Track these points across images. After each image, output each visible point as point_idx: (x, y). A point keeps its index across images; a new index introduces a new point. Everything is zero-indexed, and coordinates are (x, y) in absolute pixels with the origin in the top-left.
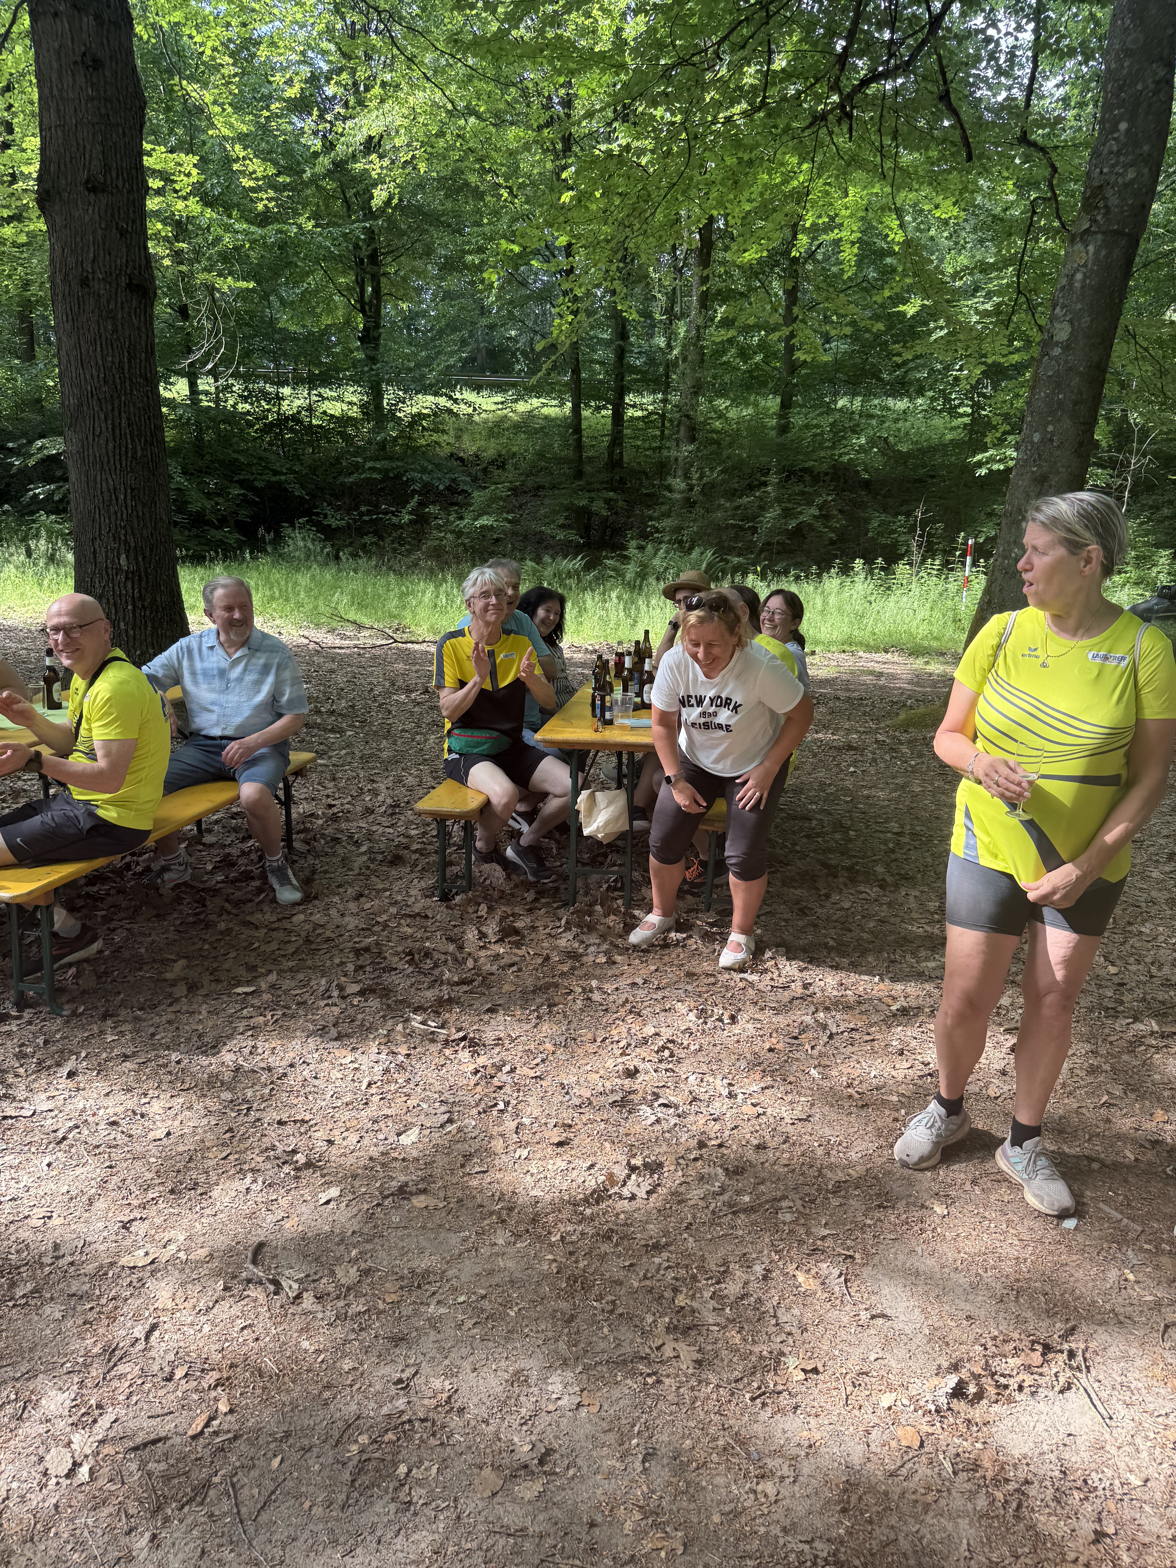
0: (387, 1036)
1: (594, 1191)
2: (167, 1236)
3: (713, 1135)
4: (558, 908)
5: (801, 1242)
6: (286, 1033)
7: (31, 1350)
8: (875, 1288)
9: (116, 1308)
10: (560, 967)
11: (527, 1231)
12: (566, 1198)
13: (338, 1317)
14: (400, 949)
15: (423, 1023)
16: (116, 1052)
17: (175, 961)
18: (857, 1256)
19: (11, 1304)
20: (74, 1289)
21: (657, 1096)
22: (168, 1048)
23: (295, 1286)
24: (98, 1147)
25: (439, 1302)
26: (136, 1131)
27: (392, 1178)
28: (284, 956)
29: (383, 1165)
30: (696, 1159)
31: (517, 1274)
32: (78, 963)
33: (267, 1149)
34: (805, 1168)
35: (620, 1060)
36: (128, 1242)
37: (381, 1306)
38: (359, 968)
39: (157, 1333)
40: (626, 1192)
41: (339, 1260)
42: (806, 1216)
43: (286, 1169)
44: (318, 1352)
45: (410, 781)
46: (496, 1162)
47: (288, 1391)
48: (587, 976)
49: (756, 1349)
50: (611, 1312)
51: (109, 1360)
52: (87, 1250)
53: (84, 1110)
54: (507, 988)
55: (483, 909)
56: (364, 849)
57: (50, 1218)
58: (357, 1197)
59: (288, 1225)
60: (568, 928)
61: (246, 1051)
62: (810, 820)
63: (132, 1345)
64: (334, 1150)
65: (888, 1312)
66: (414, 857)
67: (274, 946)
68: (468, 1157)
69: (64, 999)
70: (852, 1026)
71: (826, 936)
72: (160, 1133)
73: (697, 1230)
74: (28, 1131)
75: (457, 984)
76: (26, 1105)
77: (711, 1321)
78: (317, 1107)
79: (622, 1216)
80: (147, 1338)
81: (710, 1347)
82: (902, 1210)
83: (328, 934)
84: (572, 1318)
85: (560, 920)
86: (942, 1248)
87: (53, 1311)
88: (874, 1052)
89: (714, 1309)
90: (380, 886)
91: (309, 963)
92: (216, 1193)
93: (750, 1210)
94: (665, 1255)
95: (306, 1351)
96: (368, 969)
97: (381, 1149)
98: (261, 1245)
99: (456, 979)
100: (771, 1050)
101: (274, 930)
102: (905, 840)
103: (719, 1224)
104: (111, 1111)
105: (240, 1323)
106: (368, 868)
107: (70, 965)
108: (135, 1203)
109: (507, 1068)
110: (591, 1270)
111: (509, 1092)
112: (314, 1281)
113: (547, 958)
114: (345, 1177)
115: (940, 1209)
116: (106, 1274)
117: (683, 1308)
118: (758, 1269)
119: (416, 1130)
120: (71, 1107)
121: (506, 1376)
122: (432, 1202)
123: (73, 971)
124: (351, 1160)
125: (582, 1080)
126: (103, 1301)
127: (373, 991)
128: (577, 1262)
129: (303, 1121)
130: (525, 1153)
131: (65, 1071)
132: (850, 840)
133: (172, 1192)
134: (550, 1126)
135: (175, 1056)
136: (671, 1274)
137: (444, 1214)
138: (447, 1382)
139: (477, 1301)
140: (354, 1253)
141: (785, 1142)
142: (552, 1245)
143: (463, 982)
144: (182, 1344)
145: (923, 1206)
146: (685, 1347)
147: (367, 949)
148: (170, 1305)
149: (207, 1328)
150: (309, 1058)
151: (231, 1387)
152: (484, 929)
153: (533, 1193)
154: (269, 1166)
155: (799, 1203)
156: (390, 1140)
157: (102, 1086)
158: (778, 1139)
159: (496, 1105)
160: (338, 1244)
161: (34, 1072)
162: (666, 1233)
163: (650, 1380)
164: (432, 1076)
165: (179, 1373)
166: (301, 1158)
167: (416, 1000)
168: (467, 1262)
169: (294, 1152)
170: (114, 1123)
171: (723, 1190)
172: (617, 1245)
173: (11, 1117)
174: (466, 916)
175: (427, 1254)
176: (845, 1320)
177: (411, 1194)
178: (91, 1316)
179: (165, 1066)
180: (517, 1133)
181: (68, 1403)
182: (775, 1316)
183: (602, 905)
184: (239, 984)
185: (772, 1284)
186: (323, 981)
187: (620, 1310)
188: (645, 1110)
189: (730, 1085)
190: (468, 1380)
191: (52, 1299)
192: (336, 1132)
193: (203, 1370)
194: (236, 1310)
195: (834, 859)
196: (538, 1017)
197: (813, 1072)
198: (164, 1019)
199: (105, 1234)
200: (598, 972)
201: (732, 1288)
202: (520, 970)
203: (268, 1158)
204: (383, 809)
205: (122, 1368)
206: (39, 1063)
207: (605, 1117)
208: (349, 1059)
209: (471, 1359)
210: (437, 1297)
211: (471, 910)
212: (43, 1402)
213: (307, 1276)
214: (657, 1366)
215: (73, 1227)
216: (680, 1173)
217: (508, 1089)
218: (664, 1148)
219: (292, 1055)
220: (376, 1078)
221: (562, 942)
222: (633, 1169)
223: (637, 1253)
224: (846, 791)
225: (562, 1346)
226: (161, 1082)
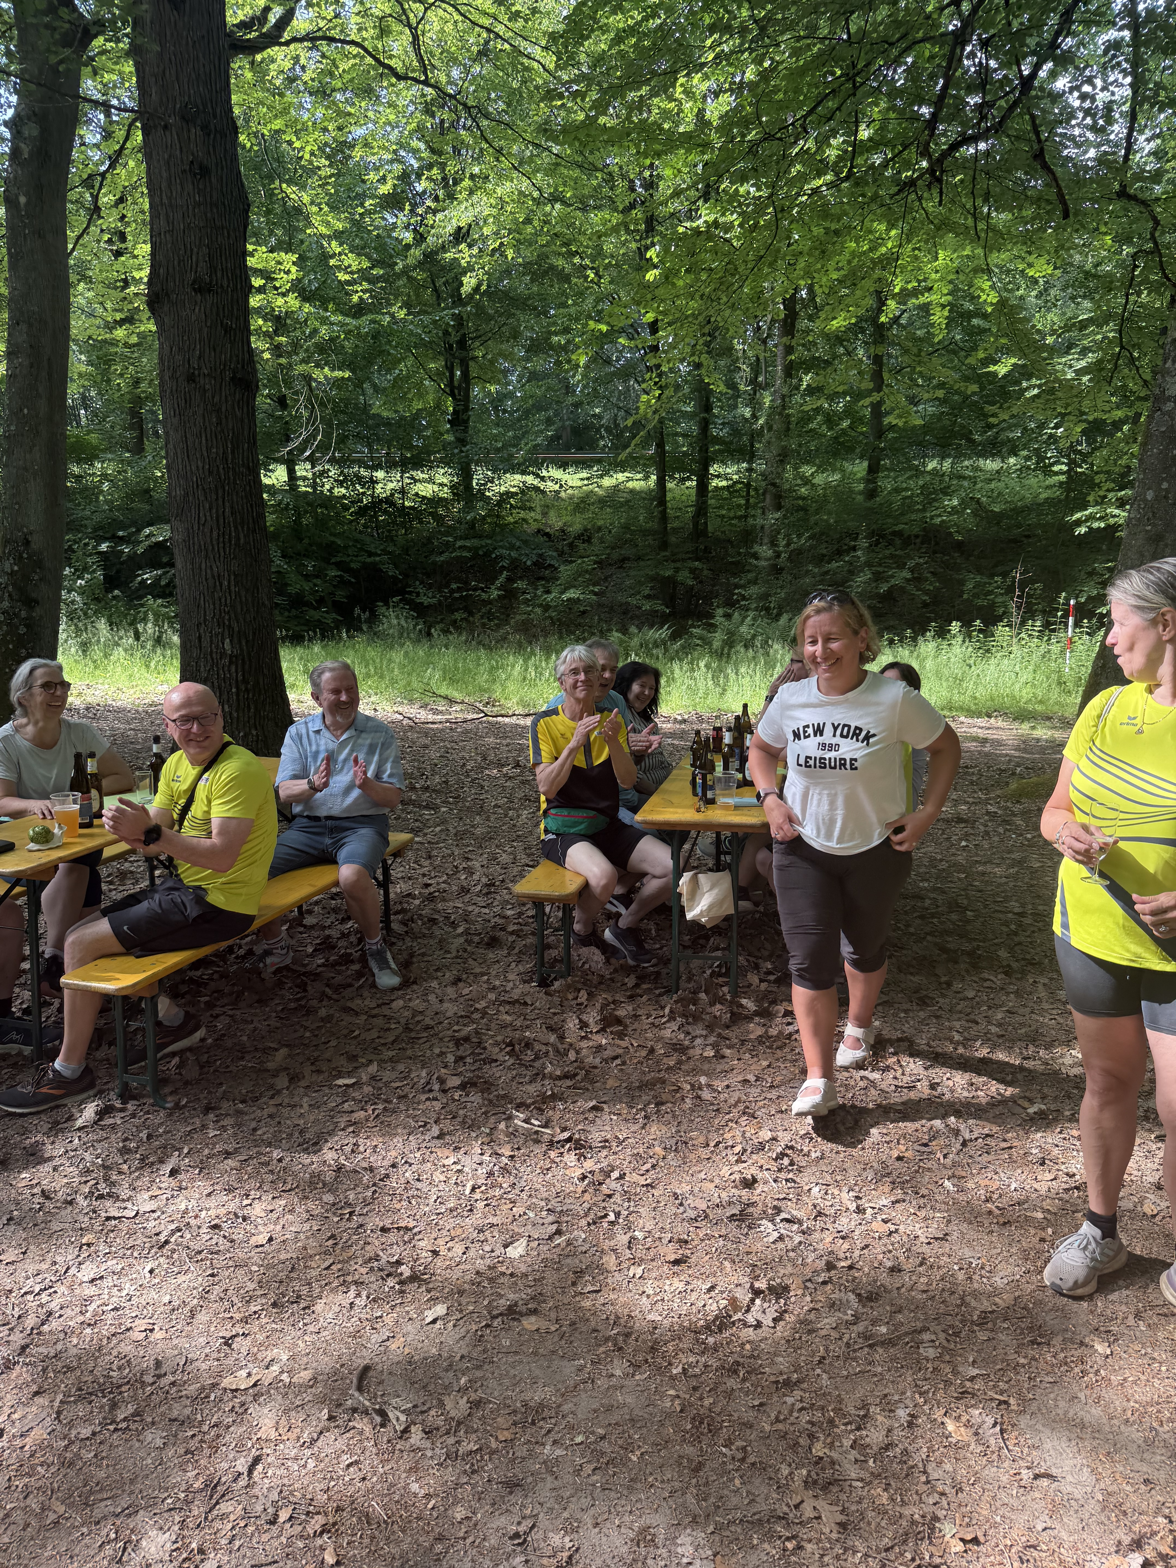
0: (490, 1134)
1: (717, 1317)
2: (269, 1355)
3: (842, 1255)
4: (660, 995)
5: (948, 1383)
6: (388, 1130)
7: (132, 1482)
8: (1035, 1441)
9: (218, 1436)
10: (665, 1060)
11: (646, 1361)
12: (686, 1324)
13: (448, 1456)
14: (499, 1038)
15: (526, 1121)
16: (218, 1148)
17: (276, 1050)
18: (1012, 1401)
19: (112, 1427)
20: (175, 1414)
21: (778, 1210)
22: (270, 1145)
23: (403, 1418)
24: (200, 1252)
25: (555, 1442)
26: (239, 1235)
27: (501, 1296)
28: (384, 1044)
29: (491, 1280)
30: (824, 1283)
31: (637, 1412)
32: (181, 1053)
33: (371, 1259)
34: (946, 1294)
35: (736, 1168)
36: (230, 1361)
37: (494, 1445)
38: (460, 1059)
39: (260, 1467)
40: (751, 1319)
41: (447, 1388)
42: (952, 1352)
43: (391, 1282)
44: (428, 1496)
45: (504, 858)
46: (609, 1281)
47: (398, 1542)
48: (696, 1072)
49: (907, 1512)
50: (743, 1460)
51: (211, 1497)
52: (189, 1368)
53: (186, 1211)
54: (611, 1083)
55: (583, 996)
56: (460, 930)
57: (152, 1330)
58: (465, 1317)
59: (393, 1347)
60: (672, 1018)
61: (348, 1149)
62: (922, 899)
63: (235, 1480)
64: (439, 1262)
65: (1054, 1471)
66: (511, 938)
67: (374, 1034)
68: (579, 1273)
69: (167, 1090)
70: (986, 1131)
71: (951, 1029)
72: (262, 1239)
73: (830, 1364)
74: (131, 1234)
75: (560, 1078)
76: (129, 1205)
77: (853, 1475)
78: (421, 1213)
79: (748, 1347)
80: (250, 1472)
81: (854, 1508)
82: (1058, 1348)
83: (428, 1021)
84: (700, 1466)
85: (663, 1008)
86: (1108, 1394)
87: (154, 1437)
88: (1011, 1160)
89: (856, 1461)
90: (478, 970)
91: (409, 1053)
92: (319, 1307)
93: (888, 1343)
94: (797, 1393)
95: (415, 1495)
96: (469, 1060)
97: (488, 1262)
98: (367, 1369)
99: (558, 1073)
100: (899, 1158)
101: (374, 1017)
102: (1028, 921)
103: (854, 1359)
104: (212, 1213)
105: (346, 1459)
106: (465, 950)
107: (173, 1054)
108: (237, 1316)
109: (615, 1174)
110: (717, 1409)
111: (619, 1201)
112: (422, 1412)
113: (652, 1051)
114: (451, 1293)
115: (1101, 1348)
116: (207, 1397)
117: (821, 1458)
118: (902, 1414)
119: (523, 1242)
120: (173, 1207)
121: (632, 1535)
122: (543, 1324)
123: (176, 1061)
124: (457, 1273)
125: (696, 1190)
126: (205, 1428)
127: (474, 1085)
128: (701, 1399)
129: (407, 1229)
130: (639, 1271)
131: (167, 1168)
132: (968, 921)
133: (275, 1305)
134: (665, 1241)
135: (276, 1154)
136: (805, 1417)
137: (556, 1339)
138: (567, 1539)
139: (595, 1442)
140: (463, 1381)
141: (921, 1264)
142: (673, 1378)
143: (566, 1076)
144: (286, 1481)
145: (1082, 1344)
146: (827, 1507)
147: (467, 1039)
148: (273, 1435)
149: (311, 1464)
150: (411, 1158)
151: (338, 1534)
152: (584, 1017)
153: (651, 1317)
154: (373, 1279)
155: (942, 1336)
156: (497, 1253)
157: (203, 1185)
158: (915, 1261)
159: (606, 1216)
160: (447, 1371)
161: (137, 1169)
162: (797, 1369)
163: (790, 1545)
164: (538, 1181)
165: (284, 1515)
166: (406, 1271)
167: (518, 1096)
168: (583, 1395)
169: (399, 1263)
170: (216, 1227)
171: (857, 1319)
172: (744, 1380)
173: (115, 1218)
174: (565, 1003)
175: (540, 1384)
176: (1005, 1479)
177: (522, 1314)
178: (193, 1444)
179: (267, 1164)
180: (629, 1248)
181: (169, 1546)
182: (925, 1472)
183: (706, 992)
184: (340, 1076)
185: (919, 1432)
186: (424, 1073)
187: (752, 1459)
188: (766, 1225)
189: (858, 1198)
190: (590, 1536)
191: (153, 1423)
192: (441, 1242)
193: (308, 1513)
194: (341, 1444)
195: (952, 943)
196: (646, 1117)
197: (947, 1184)
198: (266, 1112)
199: (207, 1350)
200: (706, 1067)
201: (874, 1436)
202: (624, 1063)
203: (372, 1269)
204: (478, 888)
205: (225, 1507)
206: (142, 1160)
207: (723, 1232)
208: (451, 1160)
209: (592, 1512)
210: (553, 1436)
211: (570, 997)
212: (144, 1543)
213: (415, 1406)
214: (797, 1528)
215: (175, 1342)
216: (808, 1299)
217: (617, 1198)
218: (789, 1269)
219: (394, 1153)
220: (480, 1182)
221: (667, 1033)
222: (757, 1293)
223: (766, 1390)
224: (960, 868)
225: (690, 1499)
226: (262, 1183)
